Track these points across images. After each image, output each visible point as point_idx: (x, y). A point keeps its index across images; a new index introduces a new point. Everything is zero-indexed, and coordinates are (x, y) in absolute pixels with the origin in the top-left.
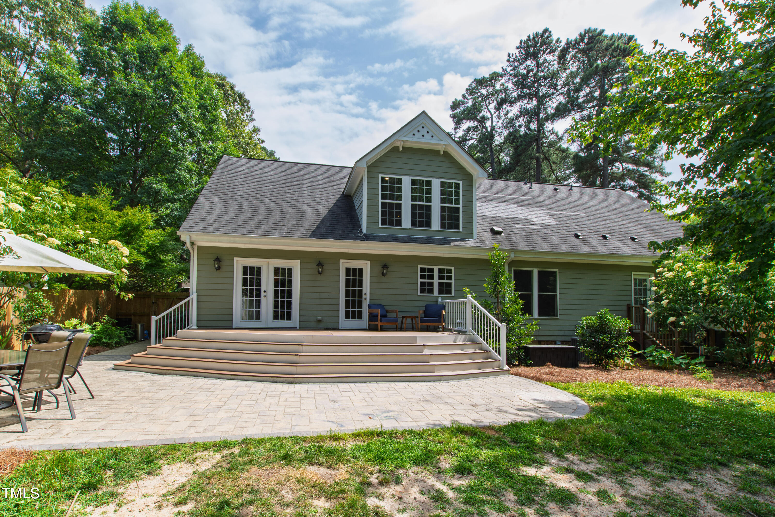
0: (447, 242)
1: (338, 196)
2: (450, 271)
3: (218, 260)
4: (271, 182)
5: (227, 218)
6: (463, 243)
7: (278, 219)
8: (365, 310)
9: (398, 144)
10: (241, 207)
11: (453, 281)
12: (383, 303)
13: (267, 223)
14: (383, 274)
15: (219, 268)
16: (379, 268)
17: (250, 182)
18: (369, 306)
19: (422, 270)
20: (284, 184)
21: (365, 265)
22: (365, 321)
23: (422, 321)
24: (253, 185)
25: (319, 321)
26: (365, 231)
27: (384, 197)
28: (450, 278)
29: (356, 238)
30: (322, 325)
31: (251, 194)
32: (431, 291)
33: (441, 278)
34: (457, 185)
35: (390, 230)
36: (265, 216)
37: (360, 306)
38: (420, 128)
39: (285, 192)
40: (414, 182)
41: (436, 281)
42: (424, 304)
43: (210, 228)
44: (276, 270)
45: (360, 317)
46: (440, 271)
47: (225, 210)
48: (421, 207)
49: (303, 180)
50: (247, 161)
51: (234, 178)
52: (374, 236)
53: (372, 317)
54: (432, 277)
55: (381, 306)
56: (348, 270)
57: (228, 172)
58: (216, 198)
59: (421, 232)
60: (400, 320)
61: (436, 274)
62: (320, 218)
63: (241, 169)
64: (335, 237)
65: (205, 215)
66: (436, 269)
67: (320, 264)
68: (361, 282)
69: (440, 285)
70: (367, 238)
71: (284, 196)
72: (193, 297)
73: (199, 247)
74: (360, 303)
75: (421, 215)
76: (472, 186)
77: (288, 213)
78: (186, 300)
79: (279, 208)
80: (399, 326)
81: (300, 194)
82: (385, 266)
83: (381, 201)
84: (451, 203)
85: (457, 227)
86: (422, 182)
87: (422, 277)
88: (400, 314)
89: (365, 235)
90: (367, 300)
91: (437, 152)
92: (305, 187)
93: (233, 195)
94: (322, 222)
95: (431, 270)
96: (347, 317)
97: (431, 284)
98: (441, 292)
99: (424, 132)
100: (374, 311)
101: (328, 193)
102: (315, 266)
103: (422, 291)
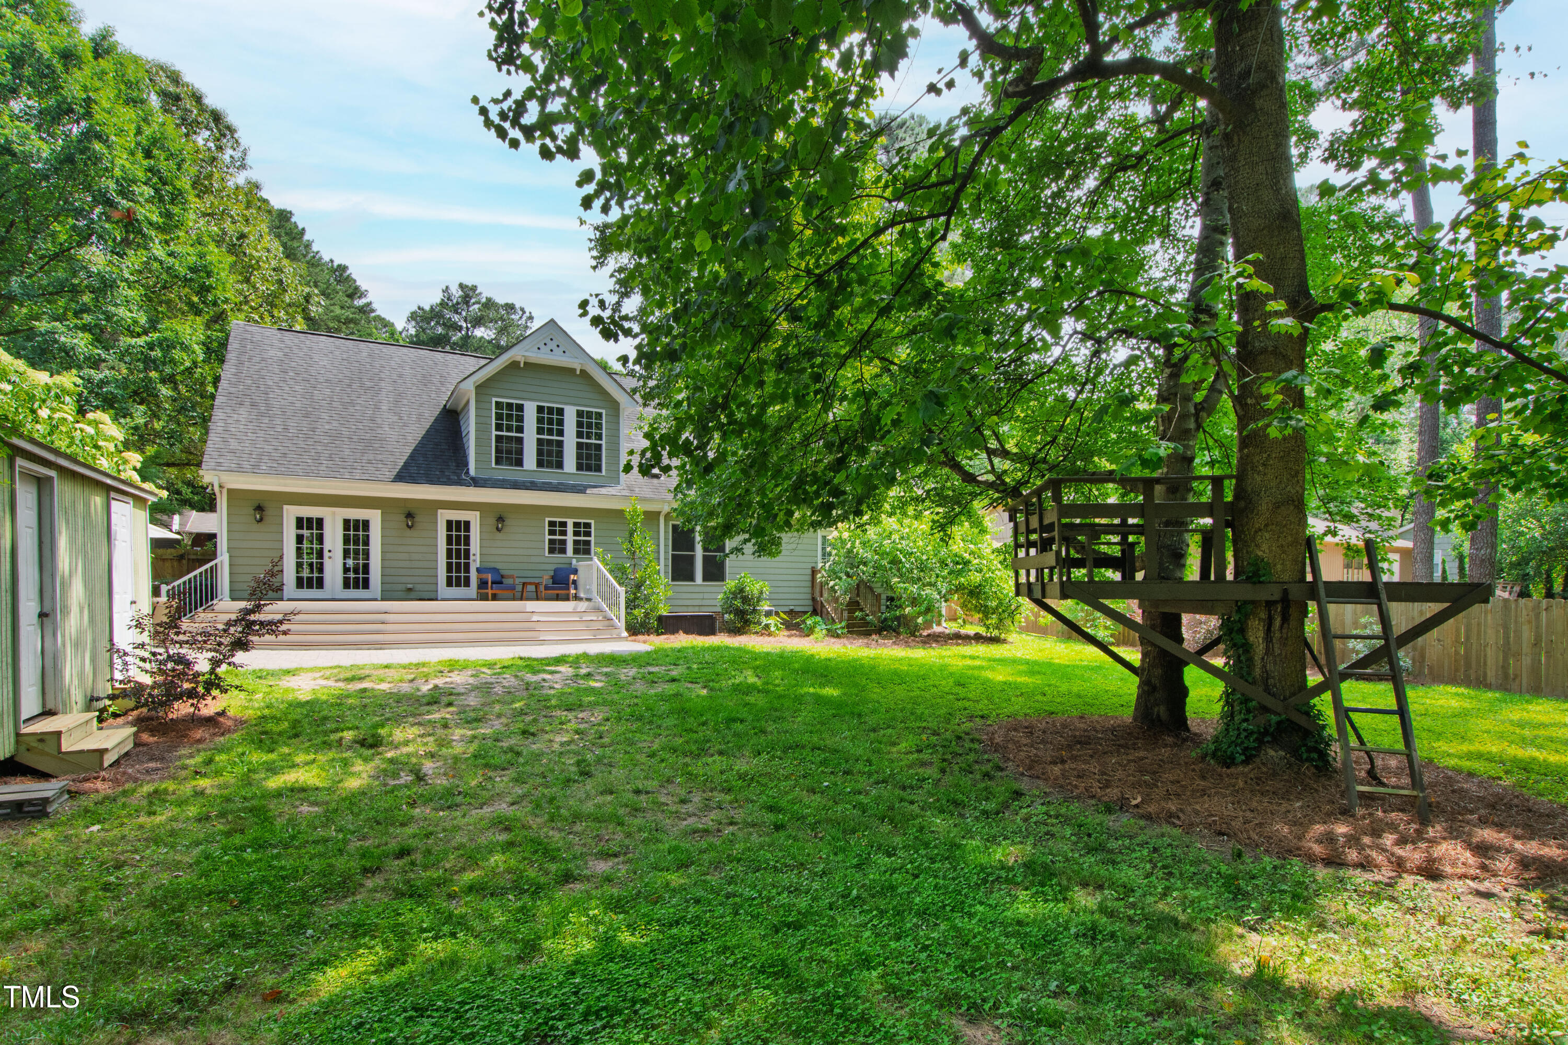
0: (580, 489)
1: (437, 412)
2: (587, 525)
3: (259, 508)
4: (327, 381)
5: (268, 448)
6: (603, 491)
7: (347, 452)
8: (474, 576)
9: (518, 359)
10: (286, 429)
11: (592, 539)
12: (498, 566)
13: (331, 458)
14: (498, 529)
15: (261, 520)
16: (492, 521)
17: (291, 382)
18: (478, 570)
19: (552, 524)
20: (350, 386)
21: (474, 517)
22: (473, 589)
23: (547, 588)
24: (297, 388)
25: (410, 590)
26: (472, 472)
27: (499, 427)
28: (588, 534)
29: (459, 483)
30: (413, 595)
31: (298, 405)
32: (563, 551)
33: (576, 533)
34: (599, 415)
35: (508, 472)
36: (326, 445)
37: (467, 569)
38: (548, 341)
39: (352, 403)
40: (540, 409)
41: (570, 538)
42: (553, 567)
43: (246, 465)
44: (347, 522)
45: (467, 584)
46: (576, 525)
47: (261, 434)
48: (550, 442)
49: (381, 380)
50: (279, 334)
51: (264, 373)
52: (485, 480)
53: (482, 584)
54: (564, 533)
55: (495, 570)
56: (449, 523)
57: (250, 359)
58: (242, 410)
59: (549, 475)
60: (519, 588)
61: (570, 529)
62: (409, 450)
63: (272, 353)
64: (431, 481)
65: (234, 444)
66: (570, 523)
67: (409, 515)
68: (467, 538)
69: (576, 543)
70: (476, 482)
71: (352, 410)
72: (223, 558)
73: (231, 492)
74: (467, 566)
75: (550, 453)
76: (618, 416)
77: (361, 440)
78: (212, 563)
79: (345, 432)
80: (518, 595)
81: (377, 408)
82: (501, 519)
83: (494, 433)
84: (589, 437)
85: (599, 469)
86: (551, 411)
87: (552, 533)
88: (518, 581)
89: (473, 479)
90: (475, 562)
91: (571, 371)
92: (384, 393)
93: (269, 407)
94: (412, 457)
95: (564, 524)
96: (449, 584)
97: (564, 542)
98: (576, 551)
99: (552, 345)
100: (484, 576)
101: (421, 405)
102: (403, 518)
103: (551, 551)
